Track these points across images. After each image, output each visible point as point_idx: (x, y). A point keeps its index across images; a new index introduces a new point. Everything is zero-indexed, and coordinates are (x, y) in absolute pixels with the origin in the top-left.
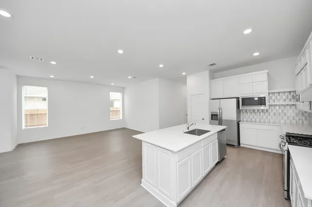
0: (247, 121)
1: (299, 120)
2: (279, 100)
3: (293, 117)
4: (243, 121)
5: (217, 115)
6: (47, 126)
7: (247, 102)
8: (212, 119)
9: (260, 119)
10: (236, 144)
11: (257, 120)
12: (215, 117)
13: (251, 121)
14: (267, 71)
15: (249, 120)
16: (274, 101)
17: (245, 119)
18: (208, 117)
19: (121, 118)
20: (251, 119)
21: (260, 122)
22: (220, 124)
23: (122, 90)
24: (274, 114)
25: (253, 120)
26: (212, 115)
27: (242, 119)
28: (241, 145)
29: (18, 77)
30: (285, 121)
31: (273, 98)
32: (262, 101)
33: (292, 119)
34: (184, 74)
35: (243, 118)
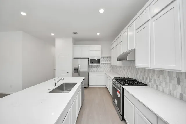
2: (104, 61)
5: (77, 69)
7: (92, 61)
8: (74, 72)
12: (76, 71)
14: (101, 45)
15: (92, 71)
18: (71, 71)
21: (95, 72)
25: (94, 71)
26: (74, 69)
28: (89, 86)
32: (98, 61)
35: (90, 70)
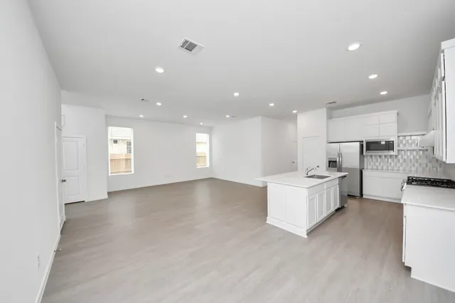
0: (372, 169)
1: (433, 167)
2: (411, 144)
3: (426, 164)
4: (367, 169)
5: (336, 162)
6: (133, 172)
7: (371, 146)
8: (329, 166)
9: (388, 167)
10: (359, 195)
11: (384, 168)
12: (332, 164)
13: (377, 169)
14: (396, 111)
15: (375, 167)
16: (405, 145)
17: (369, 167)
18: (324, 164)
19: (208, 165)
20: (377, 167)
21: (387, 169)
22: (340, 170)
23: (209, 130)
24: (405, 160)
25: (380, 168)
26: (330, 162)
27: (365, 167)
28: (364, 197)
29: (106, 116)
30: (417, 168)
31: (404, 142)
32: (389, 146)
33: (424, 166)
34: (295, 112)
35: (367, 166)
